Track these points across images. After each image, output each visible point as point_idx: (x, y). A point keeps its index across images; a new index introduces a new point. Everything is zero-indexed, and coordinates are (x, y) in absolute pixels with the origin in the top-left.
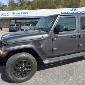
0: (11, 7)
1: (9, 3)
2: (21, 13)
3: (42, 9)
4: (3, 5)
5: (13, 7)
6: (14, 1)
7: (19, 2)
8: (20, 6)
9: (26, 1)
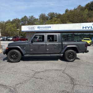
0: (41, 21)
1: (40, 17)
2: (45, 27)
4: (35, 18)
5: (44, 20)
7: (49, 16)
8: (50, 19)
9: (57, 14)
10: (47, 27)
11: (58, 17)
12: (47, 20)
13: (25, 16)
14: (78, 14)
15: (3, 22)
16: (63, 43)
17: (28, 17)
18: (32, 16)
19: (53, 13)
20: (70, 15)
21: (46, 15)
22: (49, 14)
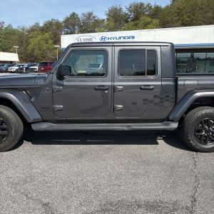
0: (112, 24)
1: (109, 15)
2: (120, 38)
3: (190, 26)
4: (96, 18)
5: (118, 23)
6: (121, 9)
7: (131, 11)
8: (133, 20)
9: (151, 7)
10: (124, 38)
11: (153, 15)
12: (127, 22)
13: (74, 14)
14: (204, 6)
15: (23, 29)
16: (179, 83)
17: (80, 16)
18: (90, 14)
19: (142, 5)
20: (184, 8)
21: (125, 10)
22: (130, 7)
